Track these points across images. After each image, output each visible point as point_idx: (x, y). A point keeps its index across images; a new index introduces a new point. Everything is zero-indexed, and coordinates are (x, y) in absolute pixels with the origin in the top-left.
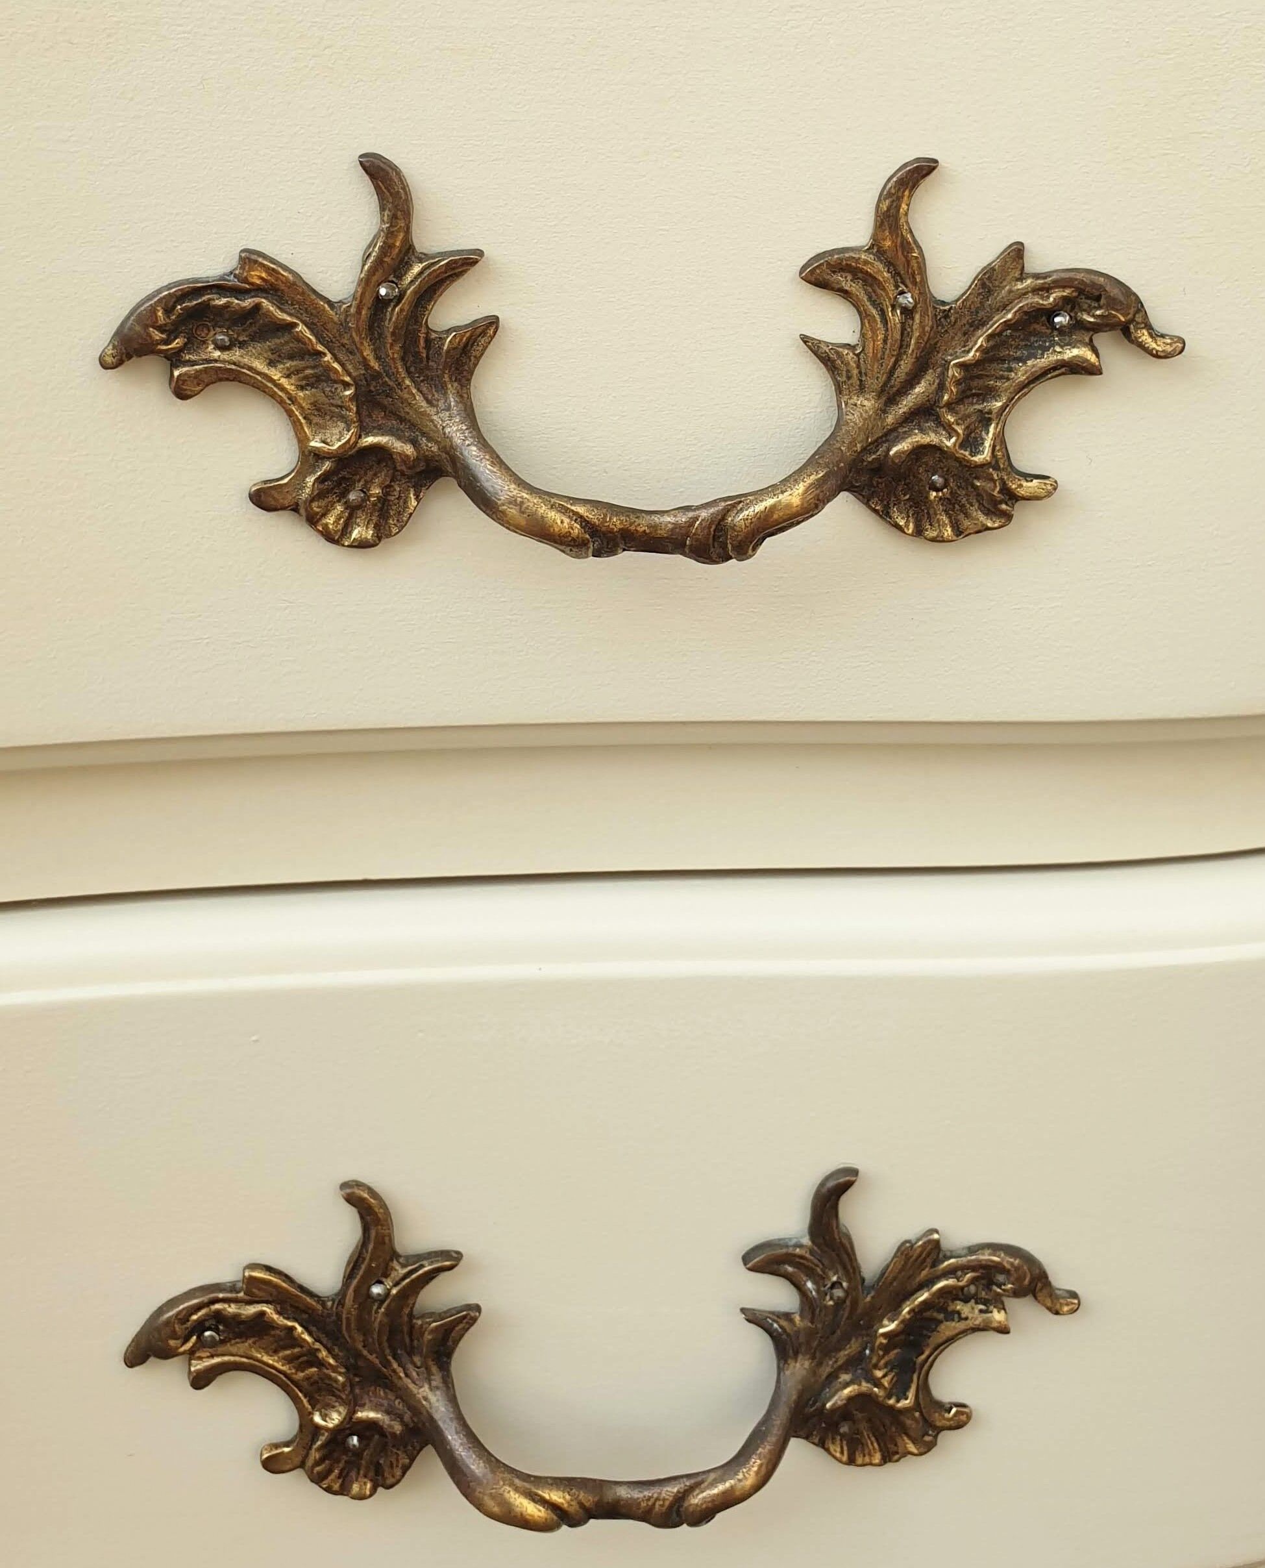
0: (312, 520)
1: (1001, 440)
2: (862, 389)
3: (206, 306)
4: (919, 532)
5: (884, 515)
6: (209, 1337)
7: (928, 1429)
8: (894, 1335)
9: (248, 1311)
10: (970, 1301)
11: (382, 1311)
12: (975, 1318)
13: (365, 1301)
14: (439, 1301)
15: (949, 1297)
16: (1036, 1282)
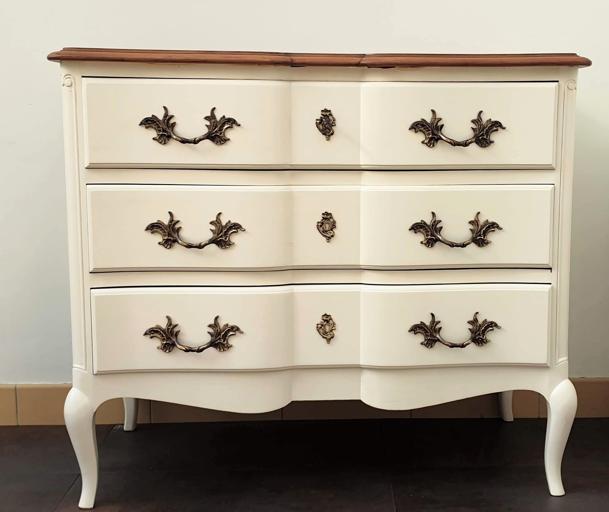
0: (164, 246)
1: (229, 238)
2: (215, 234)
3: (154, 225)
4: (222, 248)
5: (218, 246)
6: (152, 332)
7: (227, 346)
8: (223, 335)
9: (156, 330)
10: (231, 331)
11: (170, 330)
12: (232, 333)
13: (168, 329)
14: (176, 330)
15: (229, 331)
16: (238, 329)
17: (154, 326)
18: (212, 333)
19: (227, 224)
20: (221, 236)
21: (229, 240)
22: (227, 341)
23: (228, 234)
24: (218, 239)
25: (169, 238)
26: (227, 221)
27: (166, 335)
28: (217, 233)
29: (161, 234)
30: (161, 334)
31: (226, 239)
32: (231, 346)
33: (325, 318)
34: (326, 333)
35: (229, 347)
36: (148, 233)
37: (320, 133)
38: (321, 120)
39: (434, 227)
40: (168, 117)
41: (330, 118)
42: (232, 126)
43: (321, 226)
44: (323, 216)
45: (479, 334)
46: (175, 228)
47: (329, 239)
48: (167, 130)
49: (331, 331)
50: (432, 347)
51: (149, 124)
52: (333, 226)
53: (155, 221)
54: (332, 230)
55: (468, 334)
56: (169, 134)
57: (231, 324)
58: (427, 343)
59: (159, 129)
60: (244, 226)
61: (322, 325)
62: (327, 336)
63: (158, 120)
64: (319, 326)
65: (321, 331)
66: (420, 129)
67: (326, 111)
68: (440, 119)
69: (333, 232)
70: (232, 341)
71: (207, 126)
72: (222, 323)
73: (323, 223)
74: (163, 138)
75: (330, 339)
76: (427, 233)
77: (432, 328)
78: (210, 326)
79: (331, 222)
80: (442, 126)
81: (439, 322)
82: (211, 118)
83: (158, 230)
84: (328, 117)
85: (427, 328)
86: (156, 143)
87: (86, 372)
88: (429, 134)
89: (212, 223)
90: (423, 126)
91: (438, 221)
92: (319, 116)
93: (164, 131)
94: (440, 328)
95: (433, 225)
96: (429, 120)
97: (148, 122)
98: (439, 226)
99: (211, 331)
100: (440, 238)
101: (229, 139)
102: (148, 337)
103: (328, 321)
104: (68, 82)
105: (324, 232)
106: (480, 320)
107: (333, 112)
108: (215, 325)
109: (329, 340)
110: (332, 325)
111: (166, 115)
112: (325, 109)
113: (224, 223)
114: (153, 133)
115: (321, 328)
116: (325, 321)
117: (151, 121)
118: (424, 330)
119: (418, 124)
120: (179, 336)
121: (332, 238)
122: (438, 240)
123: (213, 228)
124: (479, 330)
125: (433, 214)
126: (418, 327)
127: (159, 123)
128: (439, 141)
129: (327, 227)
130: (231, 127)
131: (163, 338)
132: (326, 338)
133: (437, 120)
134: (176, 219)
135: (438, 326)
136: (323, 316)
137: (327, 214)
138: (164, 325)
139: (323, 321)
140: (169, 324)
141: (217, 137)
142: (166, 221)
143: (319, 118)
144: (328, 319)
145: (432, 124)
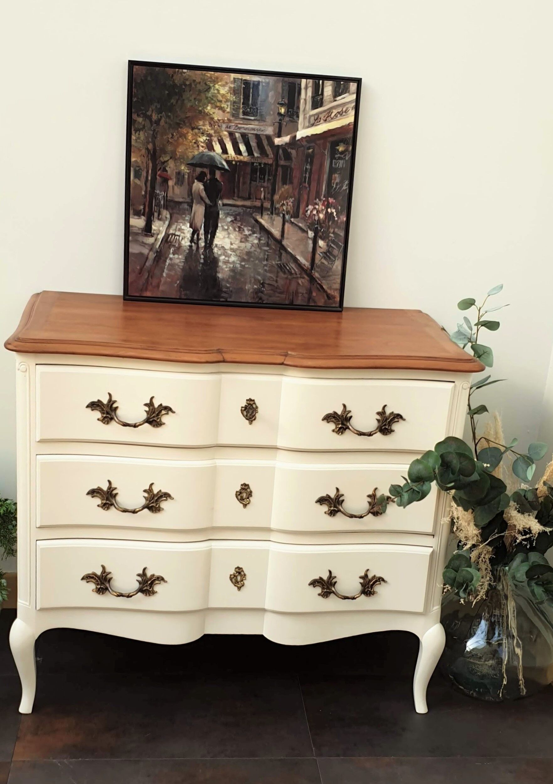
0: (102, 508)
3: (95, 491)
4: (153, 512)
5: (149, 510)
6: (88, 578)
7: (153, 592)
8: (150, 584)
9: (92, 576)
10: (157, 580)
11: (104, 577)
12: (157, 582)
13: (102, 576)
14: (109, 576)
15: (155, 580)
16: (163, 579)
17: (90, 572)
18: (140, 581)
19: (158, 493)
20: (153, 503)
21: (159, 506)
22: (153, 589)
23: (158, 501)
24: (150, 505)
25: (107, 502)
26: (158, 490)
27: (101, 581)
28: (149, 500)
29: (101, 498)
30: (95, 579)
31: (156, 505)
32: (156, 592)
33: (237, 570)
34: (238, 582)
35: (154, 593)
36: (89, 497)
37: (244, 419)
38: (246, 407)
39: (337, 500)
40: (111, 402)
41: (254, 406)
42: (168, 412)
43: (239, 495)
44: (242, 487)
45: (368, 587)
46: (113, 494)
47: (245, 506)
48: (110, 412)
49: (242, 581)
50: (327, 597)
51: (94, 407)
52: (250, 495)
53: (95, 487)
54: (248, 498)
55: (359, 587)
56: (112, 416)
57: (157, 574)
58: (324, 594)
59: (103, 412)
60: (172, 495)
61: (235, 576)
62: (238, 584)
63: (103, 404)
64: (232, 576)
65: (233, 580)
66: (332, 420)
67: (250, 400)
68: (350, 412)
69: (250, 500)
70: (157, 588)
71: (146, 411)
72: (149, 574)
73: (241, 493)
74: (106, 419)
75: (241, 587)
76: (331, 505)
77: (328, 582)
78: (139, 575)
79: (248, 492)
80: (351, 417)
81: (335, 577)
82: (150, 405)
83: (98, 495)
84: (252, 405)
85: (325, 582)
86: (100, 423)
87: (30, 607)
88: (339, 424)
89: (145, 491)
90: (334, 417)
91: (340, 495)
92: (244, 404)
93: (108, 413)
94: (336, 582)
95: (336, 499)
96: (339, 413)
97: (94, 406)
98: (341, 499)
99: (140, 579)
100: (342, 510)
101: (164, 424)
102: (84, 582)
103: (239, 573)
104: (23, 368)
105: (241, 500)
106: (370, 576)
107: (256, 401)
108: (143, 574)
109: (239, 588)
110: (243, 576)
111: (110, 400)
112: (250, 399)
113: (155, 492)
114: (98, 414)
115: (234, 578)
116: (237, 572)
117: (97, 405)
118: (321, 584)
119: (330, 416)
120: (112, 582)
121: (248, 505)
122: (339, 511)
123: (146, 495)
124: (368, 584)
125: (337, 489)
126: (317, 581)
127: (103, 406)
128: (347, 430)
129: (244, 495)
130: (167, 414)
131: (97, 583)
132: (237, 586)
133: (347, 413)
134: (113, 486)
135: (334, 580)
136: (236, 568)
137: (245, 485)
138: (99, 572)
139: (235, 572)
140: (103, 572)
141: (154, 422)
142: (105, 487)
143: (244, 406)
144: (240, 571)
145: (343, 416)
